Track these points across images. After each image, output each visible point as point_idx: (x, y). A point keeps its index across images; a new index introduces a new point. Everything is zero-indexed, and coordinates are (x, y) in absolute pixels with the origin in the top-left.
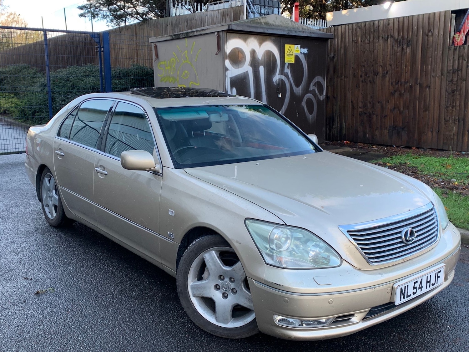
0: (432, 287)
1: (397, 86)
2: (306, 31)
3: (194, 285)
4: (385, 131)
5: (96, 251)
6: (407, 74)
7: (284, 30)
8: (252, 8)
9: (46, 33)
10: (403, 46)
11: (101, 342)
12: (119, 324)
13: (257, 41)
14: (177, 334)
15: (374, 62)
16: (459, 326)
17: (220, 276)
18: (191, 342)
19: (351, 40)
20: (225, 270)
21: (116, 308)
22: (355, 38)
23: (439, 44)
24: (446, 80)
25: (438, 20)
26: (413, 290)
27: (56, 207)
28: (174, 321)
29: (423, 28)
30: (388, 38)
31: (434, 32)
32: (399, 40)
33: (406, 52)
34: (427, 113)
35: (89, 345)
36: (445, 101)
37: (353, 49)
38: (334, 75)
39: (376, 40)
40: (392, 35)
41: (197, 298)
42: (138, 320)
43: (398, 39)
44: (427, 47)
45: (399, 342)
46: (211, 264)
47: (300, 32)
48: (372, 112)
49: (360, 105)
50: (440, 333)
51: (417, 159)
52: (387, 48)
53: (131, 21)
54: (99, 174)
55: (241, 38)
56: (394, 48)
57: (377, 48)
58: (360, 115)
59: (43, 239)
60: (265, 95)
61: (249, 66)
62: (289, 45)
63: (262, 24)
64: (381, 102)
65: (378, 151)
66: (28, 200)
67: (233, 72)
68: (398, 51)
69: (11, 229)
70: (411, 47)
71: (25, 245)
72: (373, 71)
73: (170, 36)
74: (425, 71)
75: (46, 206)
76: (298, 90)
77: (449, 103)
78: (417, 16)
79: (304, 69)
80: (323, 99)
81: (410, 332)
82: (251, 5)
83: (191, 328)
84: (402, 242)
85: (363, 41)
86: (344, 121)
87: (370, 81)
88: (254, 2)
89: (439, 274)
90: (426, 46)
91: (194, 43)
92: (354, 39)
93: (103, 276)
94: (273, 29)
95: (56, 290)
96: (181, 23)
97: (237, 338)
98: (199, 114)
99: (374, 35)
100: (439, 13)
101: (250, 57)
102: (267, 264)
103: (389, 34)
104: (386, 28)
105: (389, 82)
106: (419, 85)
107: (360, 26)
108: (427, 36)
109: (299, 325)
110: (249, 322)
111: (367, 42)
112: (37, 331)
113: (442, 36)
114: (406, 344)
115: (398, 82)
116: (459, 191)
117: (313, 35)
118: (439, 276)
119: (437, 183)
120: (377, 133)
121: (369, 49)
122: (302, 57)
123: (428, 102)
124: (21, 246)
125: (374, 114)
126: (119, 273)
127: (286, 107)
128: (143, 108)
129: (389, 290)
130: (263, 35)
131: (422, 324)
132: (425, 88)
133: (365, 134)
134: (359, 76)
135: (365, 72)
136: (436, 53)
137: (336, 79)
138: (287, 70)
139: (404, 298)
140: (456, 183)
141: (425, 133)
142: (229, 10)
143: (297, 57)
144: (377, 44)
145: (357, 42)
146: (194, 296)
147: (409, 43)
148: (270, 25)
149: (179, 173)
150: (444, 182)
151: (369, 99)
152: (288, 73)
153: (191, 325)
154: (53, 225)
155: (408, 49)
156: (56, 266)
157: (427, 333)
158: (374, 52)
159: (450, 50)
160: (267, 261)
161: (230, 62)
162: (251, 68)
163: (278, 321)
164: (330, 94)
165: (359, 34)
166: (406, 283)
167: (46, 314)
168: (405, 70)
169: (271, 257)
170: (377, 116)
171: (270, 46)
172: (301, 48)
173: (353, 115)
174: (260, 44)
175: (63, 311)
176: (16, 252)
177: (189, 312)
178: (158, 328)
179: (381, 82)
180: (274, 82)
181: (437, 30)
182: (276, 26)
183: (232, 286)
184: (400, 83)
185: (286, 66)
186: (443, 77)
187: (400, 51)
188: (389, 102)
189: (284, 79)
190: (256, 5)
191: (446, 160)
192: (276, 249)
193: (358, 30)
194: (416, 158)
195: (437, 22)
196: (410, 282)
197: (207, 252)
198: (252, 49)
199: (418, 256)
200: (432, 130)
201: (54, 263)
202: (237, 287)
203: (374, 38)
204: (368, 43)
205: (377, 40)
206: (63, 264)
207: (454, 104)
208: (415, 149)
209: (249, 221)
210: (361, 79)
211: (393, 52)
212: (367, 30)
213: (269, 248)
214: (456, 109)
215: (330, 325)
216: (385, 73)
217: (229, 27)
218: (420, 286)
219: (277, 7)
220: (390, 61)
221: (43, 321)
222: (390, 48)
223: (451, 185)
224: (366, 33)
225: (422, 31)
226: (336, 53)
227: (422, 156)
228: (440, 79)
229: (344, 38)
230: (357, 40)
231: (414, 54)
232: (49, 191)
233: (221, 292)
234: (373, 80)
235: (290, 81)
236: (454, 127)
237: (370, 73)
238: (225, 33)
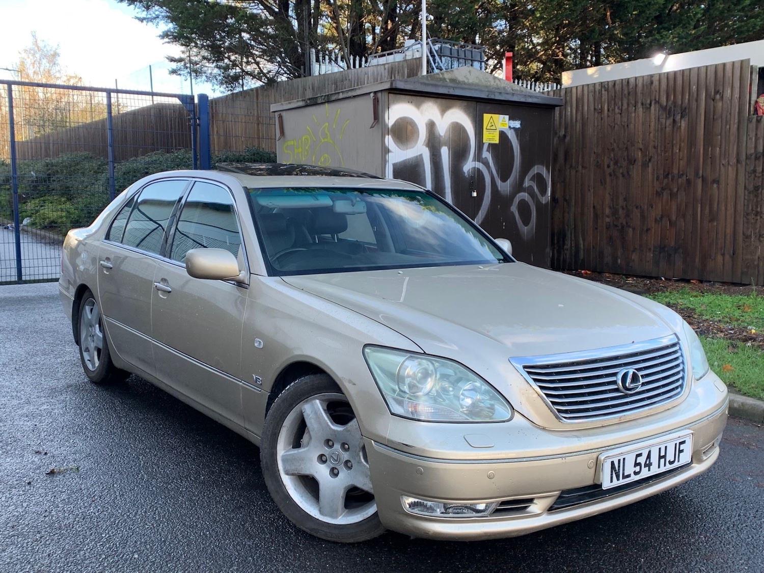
0: (669, 467)
1: (665, 181)
2: (519, 93)
3: (287, 455)
4: (648, 254)
5: (154, 417)
6: (681, 162)
7: (481, 91)
8: (438, 62)
9: (110, 95)
10: (675, 116)
11: (136, 542)
12: (169, 518)
13: (438, 107)
14: (259, 534)
15: (629, 143)
16: (720, 537)
17: (328, 441)
18: (279, 546)
19: (592, 108)
20: (334, 431)
21: (170, 497)
22: (598, 106)
23: (732, 114)
24: (745, 170)
25: (730, 75)
26: (635, 467)
27: (99, 351)
28: (257, 516)
29: (706, 87)
30: (650, 105)
31: (724, 93)
32: (668, 108)
33: (680, 126)
34: (715, 224)
35: (117, 545)
36: (744, 205)
37: (596, 122)
38: (565, 166)
39: (632, 108)
40: (657, 100)
41: (292, 477)
42: (200, 514)
43: (666, 106)
44: (714, 118)
45: (616, 556)
46: (313, 421)
47: (507, 94)
48: (627, 223)
49: (607, 211)
50: (686, 546)
51: (696, 298)
52: (650, 121)
53: (252, 84)
54: (159, 292)
55: (412, 102)
56: (661, 120)
57: (633, 122)
58: (607, 228)
59: (76, 399)
60: (450, 193)
61: (425, 147)
62: (490, 115)
63: (447, 81)
64: (641, 207)
65: (635, 286)
66: (63, 346)
67: (398, 154)
68: (667, 124)
69: (29, 384)
70: (687, 118)
71: (46, 407)
72: (628, 157)
73: (302, 100)
74: (710, 156)
75: (85, 351)
76: (505, 187)
77: (750, 208)
78: (696, 70)
79: (515, 154)
80: (546, 201)
81: (636, 542)
82: (437, 57)
83: (283, 527)
84: (617, 390)
85: (611, 109)
86: (581, 239)
87: (622, 173)
88: (441, 53)
89: (682, 447)
90: (712, 117)
91: (339, 111)
92: (596, 107)
93: (157, 452)
94: (463, 89)
95: (82, 469)
96: (326, 85)
97: (351, 541)
98: (317, 199)
99: (628, 100)
100: (732, 63)
101: (426, 132)
102: (393, 414)
103: (653, 98)
104: (647, 88)
105: (653, 175)
106: (701, 179)
107: (606, 86)
108: (713, 100)
109: (442, 513)
110: (370, 516)
111: (617, 111)
112: (39, 524)
113: (736, 101)
114: (626, 559)
115: (668, 174)
116: (756, 344)
117: (530, 100)
118: (681, 449)
119: (722, 332)
120: (635, 256)
121: (621, 122)
122: (511, 135)
123: (715, 205)
124: (39, 409)
125: (629, 226)
126: (185, 448)
127: (485, 214)
128: (229, 187)
129: (591, 463)
130: (446, 98)
131: (659, 532)
132: (711, 183)
133: (615, 259)
134: (606, 166)
135: (615, 159)
136: (728, 127)
137: (568, 170)
138: (487, 155)
139: (618, 479)
140: (753, 331)
141: (712, 258)
142: (401, 64)
143: (503, 135)
144: (633, 115)
145: (601, 111)
146: (287, 473)
147: (684, 112)
148: (459, 82)
149: (273, 282)
150: (733, 329)
151: (621, 202)
152: (487, 160)
153: (282, 523)
154: (94, 380)
155: (683, 122)
156: (88, 437)
157: (664, 545)
158: (629, 126)
159: (751, 122)
160: (394, 410)
161: (393, 139)
162: (427, 149)
163: (408, 506)
164: (558, 195)
165: (605, 99)
166: (620, 454)
167: (59, 501)
168: (679, 156)
169: (400, 403)
170: (634, 229)
171: (459, 116)
172: (509, 120)
173: (597, 229)
174: (443, 111)
175: (85, 498)
176: (29, 416)
177: (277, 498)
178: (229, 526)
179: (640, 174)
180: (465, 173)
181: (729, 91)
182: (469, 84)
183: (345, 456)
184: (670, 176)
185: (485, 147)
186: (739, 165)
187: (670, 125)
188: (654, 206)
189: (481, 169)
190: (444, 56)
191: (744, 300)
192: (408, 392)
193: (603, 92)
194: (696, 296)
195: (729, 78)
196: (628, 452)
197: (307, 401)
198: (430, 120)
199: (648, 416)
200: (723, 251)
201: (85, 433)
202: (353, 458)
203: (628, 105)
204: (618, 113)
205: (634, 108)
206: (99, 434)
207: (759, 209)
208: (697, 284)
209: (370, 349)
210: (608, 171)
211: (659, 126)
212: (617, 92)
213: (398, 390)
214: (761, 217)
215: (491, 515)
216: (646, 160)
217: (392, 84)
218: (648, 462)
219: (479, 61)
220: (654, 141)
221: (52, 510)
222: (653, 120)
223: (745, 334)
224: (615, 96)
225: (704, 92)
226: (569, 130)
227: (706, 294)
228: (735, 168)
229: (580, 106)
230: (602, 110)
231: (692, 130)
232: (91, 326)
233: (328, 466)
234: (628, 172)
235: (492, 171)
236: (758, 247)
237: (623, 160)
238: (386, 94)
